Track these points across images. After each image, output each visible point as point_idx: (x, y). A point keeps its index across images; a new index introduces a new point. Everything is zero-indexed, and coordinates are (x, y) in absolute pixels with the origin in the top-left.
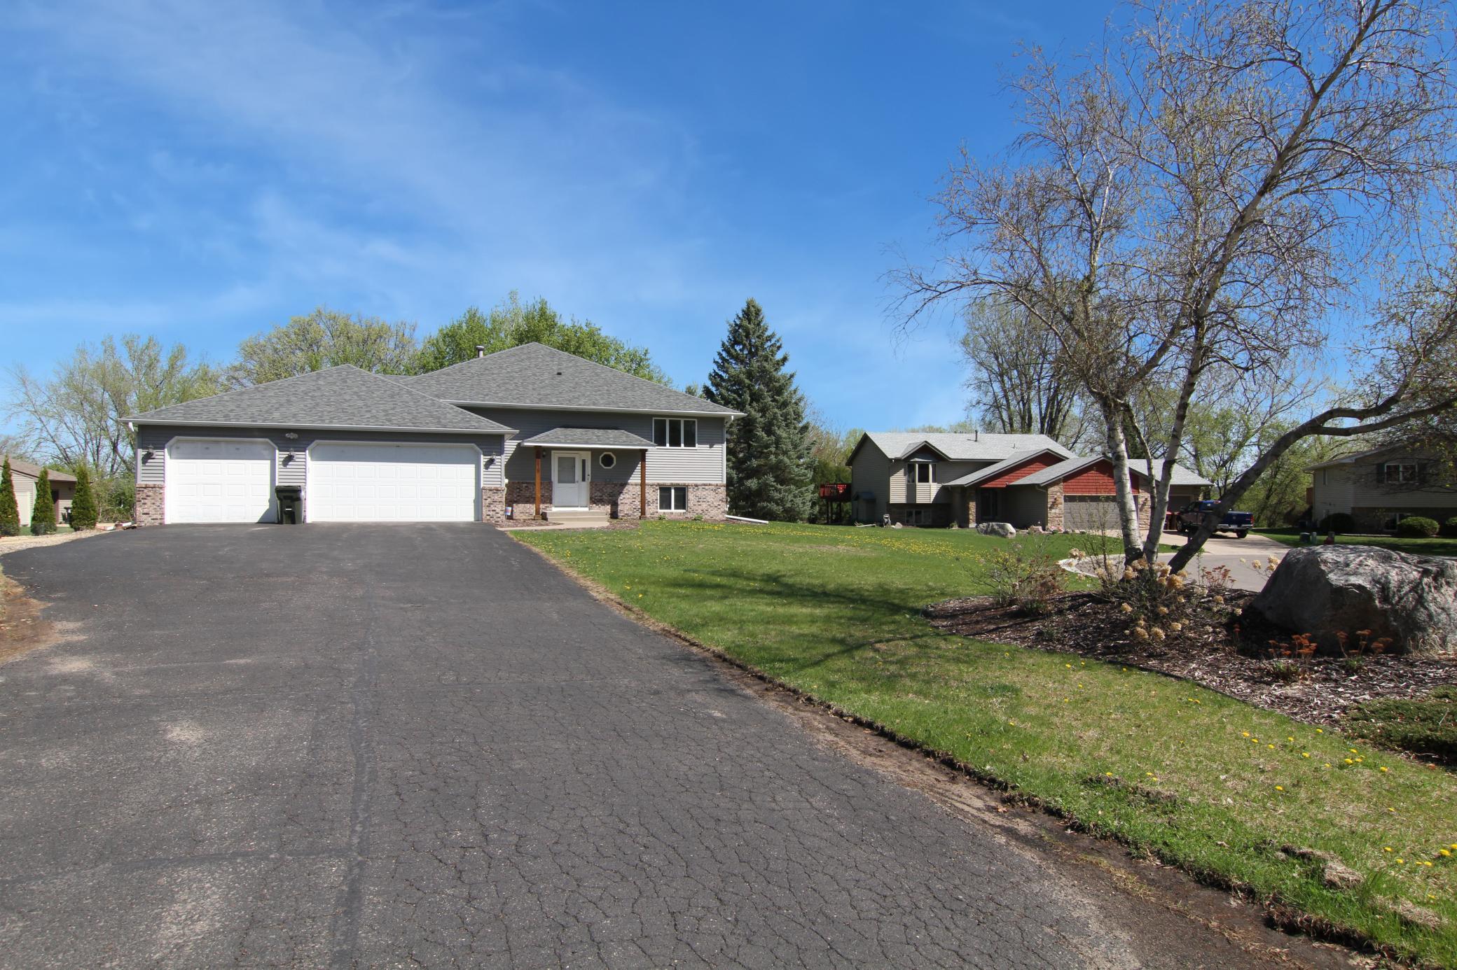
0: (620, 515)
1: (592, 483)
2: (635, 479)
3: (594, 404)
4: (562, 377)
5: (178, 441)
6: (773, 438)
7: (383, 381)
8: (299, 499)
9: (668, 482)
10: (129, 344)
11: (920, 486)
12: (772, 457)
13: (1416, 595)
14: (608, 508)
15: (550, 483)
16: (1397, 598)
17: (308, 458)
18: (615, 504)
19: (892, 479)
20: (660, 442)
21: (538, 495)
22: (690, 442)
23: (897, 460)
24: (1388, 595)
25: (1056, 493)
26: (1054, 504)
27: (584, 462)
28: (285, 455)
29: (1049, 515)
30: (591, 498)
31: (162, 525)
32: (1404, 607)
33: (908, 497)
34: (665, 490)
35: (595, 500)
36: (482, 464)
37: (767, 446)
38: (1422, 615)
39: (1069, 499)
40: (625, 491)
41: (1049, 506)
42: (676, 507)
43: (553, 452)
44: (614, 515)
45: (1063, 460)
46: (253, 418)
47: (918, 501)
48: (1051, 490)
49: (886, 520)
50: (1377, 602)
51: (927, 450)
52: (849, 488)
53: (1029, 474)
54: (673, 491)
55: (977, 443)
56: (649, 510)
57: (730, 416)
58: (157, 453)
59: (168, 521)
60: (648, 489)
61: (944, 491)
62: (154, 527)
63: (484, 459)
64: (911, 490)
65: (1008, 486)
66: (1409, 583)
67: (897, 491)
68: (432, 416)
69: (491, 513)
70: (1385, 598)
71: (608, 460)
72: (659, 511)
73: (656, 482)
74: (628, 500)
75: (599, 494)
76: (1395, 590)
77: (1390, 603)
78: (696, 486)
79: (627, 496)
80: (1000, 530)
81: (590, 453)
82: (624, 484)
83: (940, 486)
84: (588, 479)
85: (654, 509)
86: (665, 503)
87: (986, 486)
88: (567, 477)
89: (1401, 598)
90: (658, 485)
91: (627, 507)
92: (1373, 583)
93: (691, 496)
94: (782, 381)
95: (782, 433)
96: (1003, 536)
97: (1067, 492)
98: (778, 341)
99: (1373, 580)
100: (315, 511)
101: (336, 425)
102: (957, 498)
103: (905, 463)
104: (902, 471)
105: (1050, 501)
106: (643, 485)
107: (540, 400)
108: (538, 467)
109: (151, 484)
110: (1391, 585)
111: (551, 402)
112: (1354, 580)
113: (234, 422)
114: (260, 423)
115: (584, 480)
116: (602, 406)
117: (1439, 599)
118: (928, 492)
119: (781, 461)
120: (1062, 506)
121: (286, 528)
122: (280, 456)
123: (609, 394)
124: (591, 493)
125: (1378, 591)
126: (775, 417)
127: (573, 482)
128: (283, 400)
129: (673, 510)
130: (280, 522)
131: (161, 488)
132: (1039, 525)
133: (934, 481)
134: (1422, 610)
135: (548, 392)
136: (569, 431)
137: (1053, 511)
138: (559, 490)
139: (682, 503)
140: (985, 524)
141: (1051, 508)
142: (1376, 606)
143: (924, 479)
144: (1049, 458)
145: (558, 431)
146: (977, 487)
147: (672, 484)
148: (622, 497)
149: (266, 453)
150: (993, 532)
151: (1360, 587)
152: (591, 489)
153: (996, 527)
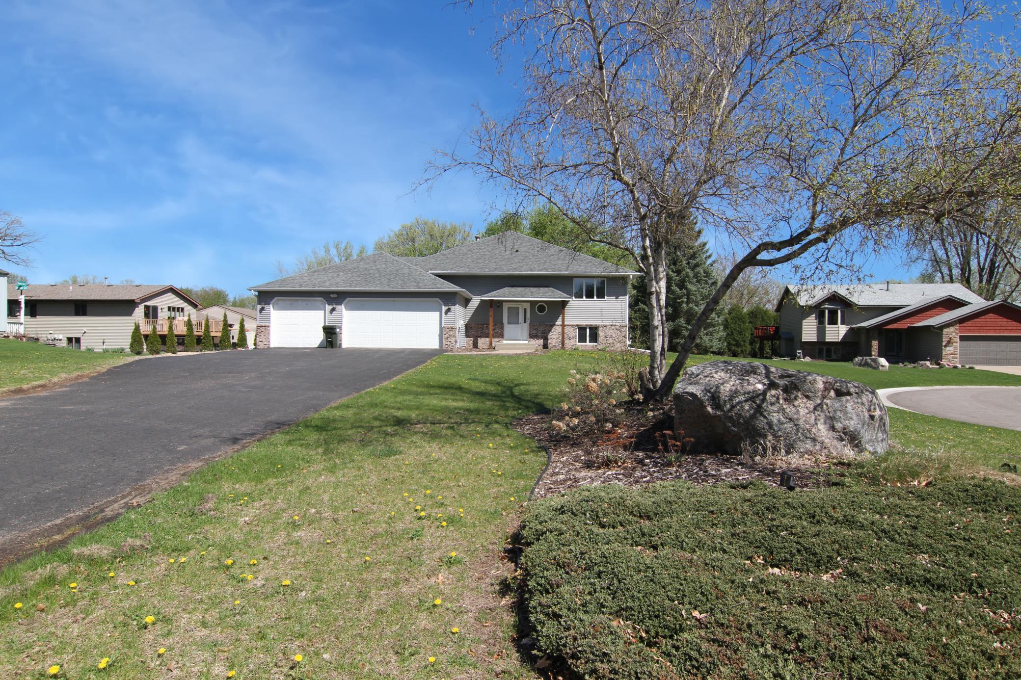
0: (550, 346)
1: (530, 324)
2: (559, 322)
3: (531, 270)
4: (518, 253)
5: (278, 300)
6: (685, 291)
7: (397, 261)
8: (335, 333)
9: (584, 323)
10: (337, 246)
11: (829, 328)
12: (684, 305)
13: (754, 405)
14: (541, 342)
15: (502, 324)
16: (729, 406)
17: (344, 309)
18: (546, 339)
19: (804, 322)
20: (579, 295)
21: (491, 332)
22: (601, 295)
23: (810, 307)
24: (719, 403)
25: (951, 333)
26: (949, 343)
27: (525, 310)
28: (331, 307)
29: (944, 352)
30: (530, 335)
31: (269, 347)
32: (739, 416)
33: (818, 336)
34: (582, 329)
35: (532, 336)
36: (443, 311)
37: (680, 297)
38: (761, 423)
39: (962, 338)
40: (553, 329)
41: (944, 344)
42: (590, 342)
43: (504, 303)
44: (545, 346)
45: (966, 305)
46: (314, 286)
47: (827, 340)
48: (945, 331)
49: (798, 355)
50: (709, 409)
51: (834, 298)
52: (777, 329)
53: (931, 317)
54: (588, 330)
55: (888, 292)
56: (569, 344)
57: (629, 275)
58: (266, 307)
59: (272, 346)
60: (567, 329)
61: (851, 331)
62: (264, 349)
63: (444, 308)
64: (821, 331)
65: (909, 327)
66: (744, 394)
67: (809, 331)
68: (415, 282)
69: (448, 343)
70: (717, 406)
71: (541, 309)
72: (578, 344)
73: (575, 324)
74: (554, 336)
75: (534, 332)
76: (727, 398)
77: (722, 410)
78: (605, 326)
79: (554, 333)
80: (873, 363)
81: (529, 304)
82: (553, 325)
83: (848, 327)
84: (528, 321)
85: (573, 342)
86: (582, 339)
87: (888, 327)
88: (513, 321)
89: (733, 407)
90: (577, 325)
91: (554, 341)
92: (705, 392)
93: (601, 333)
94: (695, 249)
95: (691, 287)
96: (874, 368)
97: (963, 332)
98: (695, 218)
99: (705, 389)
100: (348, 340)
101: (358, 289)
102: (863, 338)
103: (817, 309)
104: (814, 316)
105: (945, 340)
106: (563, 325)
107: (496, 269)
108: (491, 313)
109: (263, 324)
110: (721, 395)
111: (503, 270)
112: (691, 389)
113: (303, 289)
114: (317, 289)
115: (525, 322)
116: (537, 271)
117: (788, 410)
118: (837, 332)
119: (691, 309)
120: (957, 345)
121: (330, 350)
122: (328, 308)
123: (545, 263)
124: (530, 331)
125: (708, 399)
126: (687, 276)
127: (518, 323)
128: (335, 275)
129: (588, 343)
130: (326, 348)
131: (268, 327)
132: (928, 360)
133: (843, 323)
134: (762, 418)
135: (504, 263)
136: (513, 289)
137: (948, 349)
138: (508, 329)
139: (594, 338)
140: (860, 358)
141: (946, 346)
142: (709, 412)
143: (833, 321)
144: (951, 303)
145: (506, 290)
146: (878, 328)
147: (587, 325)
148: (551, 334)
149: (321, 306)
150: (866, 364)
151: (692, 395)
152: (530, 328)
153: (869, 361)
